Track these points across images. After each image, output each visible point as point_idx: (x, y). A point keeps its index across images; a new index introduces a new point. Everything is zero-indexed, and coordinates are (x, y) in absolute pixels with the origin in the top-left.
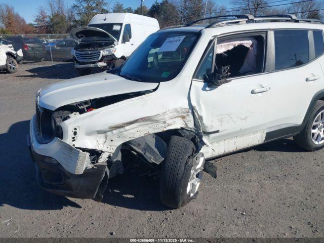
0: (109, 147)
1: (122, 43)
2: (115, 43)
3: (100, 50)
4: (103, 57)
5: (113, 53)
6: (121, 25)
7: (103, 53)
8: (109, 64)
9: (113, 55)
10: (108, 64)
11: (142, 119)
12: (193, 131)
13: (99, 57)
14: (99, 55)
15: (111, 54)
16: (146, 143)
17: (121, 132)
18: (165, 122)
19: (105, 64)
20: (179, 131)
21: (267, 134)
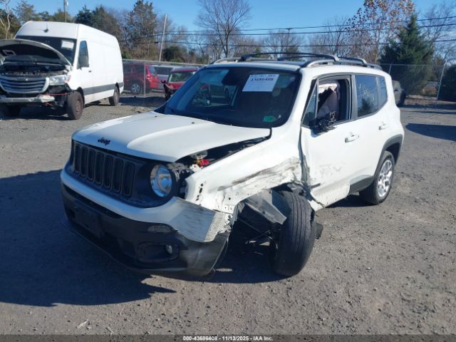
0: (227, 207)
1: (78, 68)
2: (68, 67)
3: (46, 76)
4: (50, 87)
5: (66, 82)
6: (75, 41)
7: (49, 81)
8: (57, 98)
9: (67, 85)
10: (56, 100)
11: (263, 171)
12: (301, 185)
13: (42, 87)
14: (44, 84)
15: (63, 84)
16: (264, 201)
17: (241, 188)
18: (281, 175)
19: (53, 98)
20: (289, 186)
21: (351, 186)
